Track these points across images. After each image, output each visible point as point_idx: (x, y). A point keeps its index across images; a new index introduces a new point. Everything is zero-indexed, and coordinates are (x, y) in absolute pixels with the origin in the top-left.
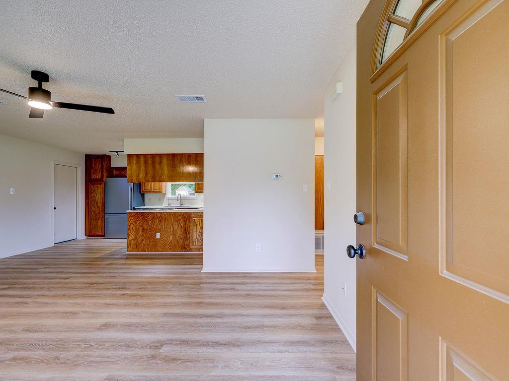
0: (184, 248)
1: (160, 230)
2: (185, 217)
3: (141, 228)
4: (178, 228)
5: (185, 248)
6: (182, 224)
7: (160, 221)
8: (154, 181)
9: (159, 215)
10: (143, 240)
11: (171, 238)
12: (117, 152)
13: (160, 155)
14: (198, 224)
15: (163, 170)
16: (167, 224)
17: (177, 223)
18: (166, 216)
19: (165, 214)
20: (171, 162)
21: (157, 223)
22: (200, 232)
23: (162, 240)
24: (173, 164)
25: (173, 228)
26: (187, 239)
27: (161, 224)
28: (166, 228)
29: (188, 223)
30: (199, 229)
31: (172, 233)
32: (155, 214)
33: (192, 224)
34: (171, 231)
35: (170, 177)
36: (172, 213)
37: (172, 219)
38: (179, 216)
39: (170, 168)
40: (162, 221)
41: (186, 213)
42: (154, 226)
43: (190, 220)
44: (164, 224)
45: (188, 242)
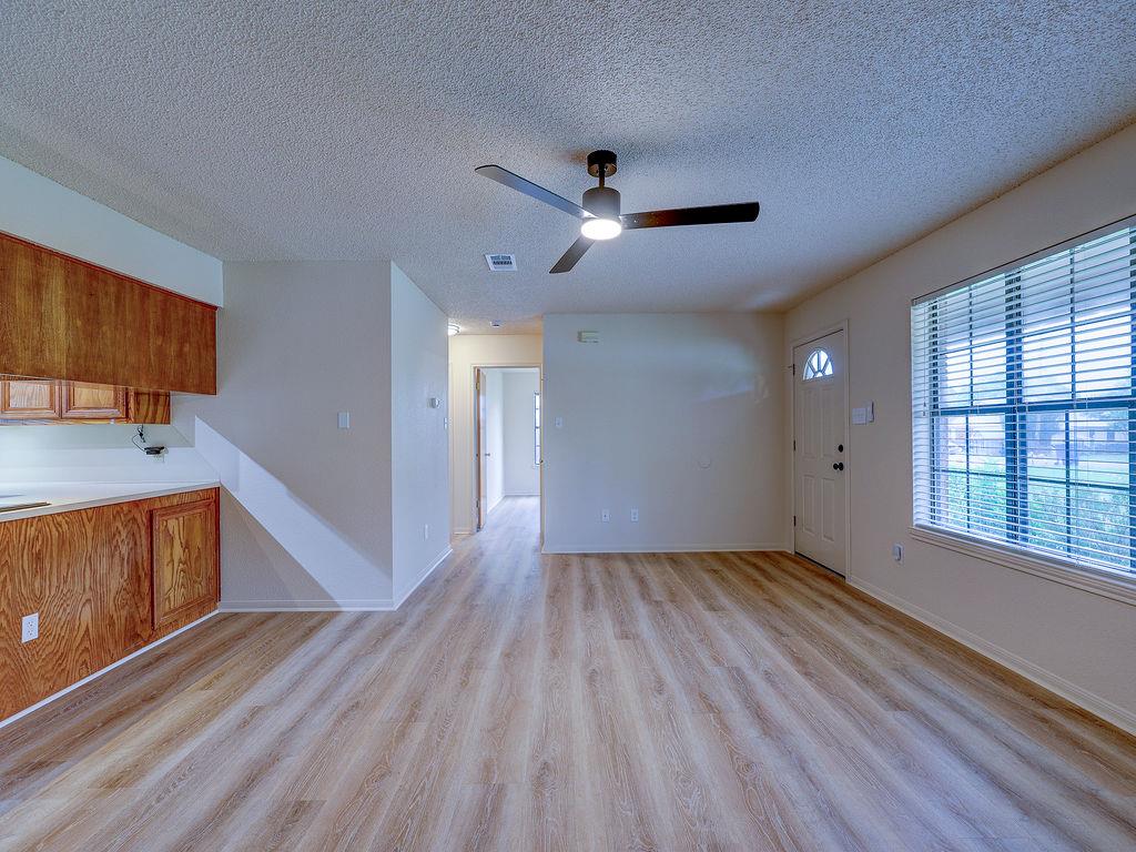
0: (132, 639)
1: (40, 600)
2: (134, 520)
4: (111, 567)
6: (124, 550)
7: (38, 557)
9: (32, 532)
11: (86, 615)
14: (177, 537)
15: (47, 325)
16: (68, 565)
17: (106, 550)
18: (65, 527)
19: (59, 519)
20: (84, 298)
21: (24, 571)
22: (180, 562)
23: (51, 639)
24: (89, 307)
25: (94, 572)
26: (143, 599)
27: (41, 569)
28: (65, 582)
29: (144, 541)
30: (178, 551)
31: (89, 595)
32: (13, 529)
33: (159, 539)
34: (87, 587)
35: (79, 358)
36: (90, 512)
37: (90, 535)
38: (114, 517)
39: (79, 323)
40: (48, 555)
41: (136, 504)
42: (9, 587)
43: (156, 527)
44: (55, 564)
45: (144, 612)
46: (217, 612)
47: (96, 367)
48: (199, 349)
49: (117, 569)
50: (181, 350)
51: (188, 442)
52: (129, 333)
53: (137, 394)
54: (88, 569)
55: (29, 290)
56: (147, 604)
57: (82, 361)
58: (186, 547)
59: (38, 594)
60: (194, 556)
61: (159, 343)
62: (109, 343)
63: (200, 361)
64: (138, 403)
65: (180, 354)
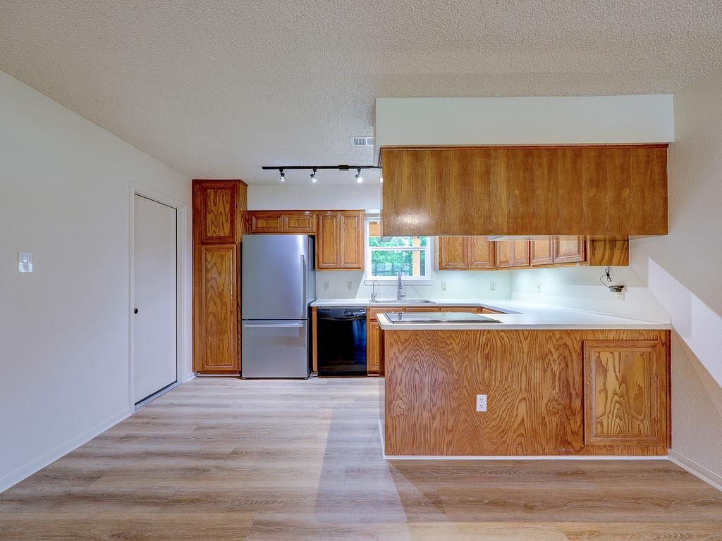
0: (564, 443)
1: (488, 385)
2: (566, 345)
3: (427, 380)
4: (543, 379)
5: (566, 443)
6: (556, 368)
7: (487, 357)
8: (467, 233)
9: (483, 340)
10: (434, 418)
11: (522, 410)
12: (281, 169)
13: (487, 152)
14: (611, 369)
15: (494, 199)
16: (509, 368)
17: (539, 365)
18: (506, 339)
19: (503, 334)
20: (521, 173)
21: (478, 364)
22: (615, 393)
23: (495, 416)
24: (525, 179)
25: (529, 379)
26: (574, 415)
27: (490, 366)
28: (506, 380)
29: (576, 365)
30: (612, 383)
31: (524, 395)
32: (471, 335)
33: (592, 367)
34: (523, 388)
35: (516, 218)
36: (526, 333)
37: (526, 350)
38: (547, 340)
39: (517, 192)
40: (494, 356)
41: (568, 333)
42: (469, 372)
43: (586, 356)
44: (499, 365)
45: (575, 424)
46: (666, 458)
47: (531, 223)
48: (643, 191)
49: (549, 382)
50: (619, 195)
51: (643, 283)
52: (561, 191)
53: (593, 241)
54: (524, 375)
55: (482, 178)
56: (579, 419)
57: (519, 220)
58: (623, 381)
59: (487, 383)
60: (633, 392)
61: (592, 194)
62: (542, 202)
63: (644, 203)
64: (593, 249)
65: (618, 200)
